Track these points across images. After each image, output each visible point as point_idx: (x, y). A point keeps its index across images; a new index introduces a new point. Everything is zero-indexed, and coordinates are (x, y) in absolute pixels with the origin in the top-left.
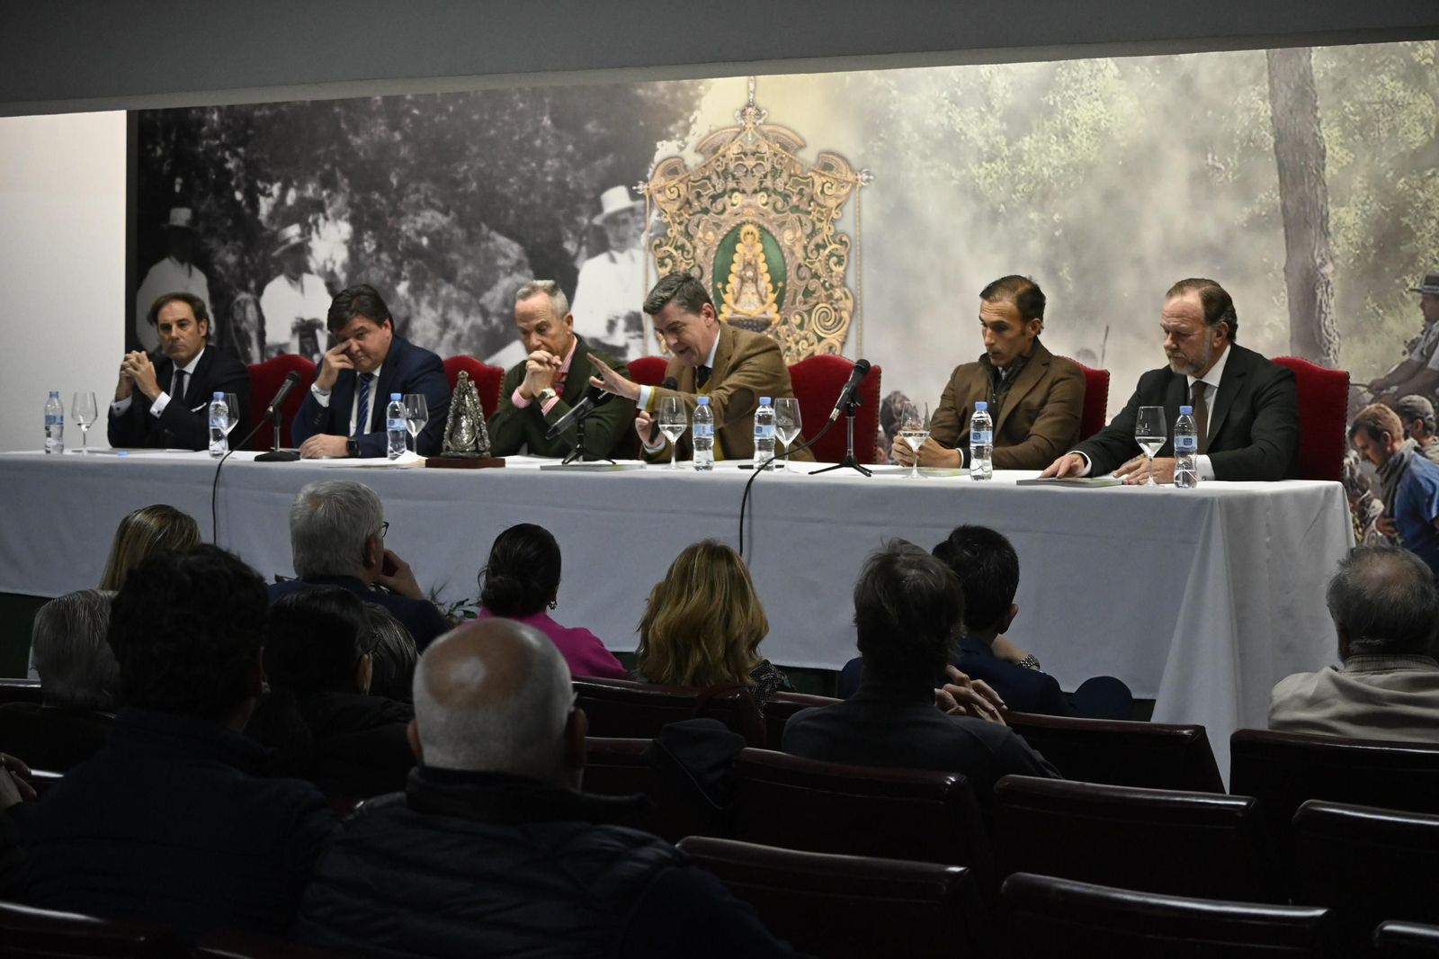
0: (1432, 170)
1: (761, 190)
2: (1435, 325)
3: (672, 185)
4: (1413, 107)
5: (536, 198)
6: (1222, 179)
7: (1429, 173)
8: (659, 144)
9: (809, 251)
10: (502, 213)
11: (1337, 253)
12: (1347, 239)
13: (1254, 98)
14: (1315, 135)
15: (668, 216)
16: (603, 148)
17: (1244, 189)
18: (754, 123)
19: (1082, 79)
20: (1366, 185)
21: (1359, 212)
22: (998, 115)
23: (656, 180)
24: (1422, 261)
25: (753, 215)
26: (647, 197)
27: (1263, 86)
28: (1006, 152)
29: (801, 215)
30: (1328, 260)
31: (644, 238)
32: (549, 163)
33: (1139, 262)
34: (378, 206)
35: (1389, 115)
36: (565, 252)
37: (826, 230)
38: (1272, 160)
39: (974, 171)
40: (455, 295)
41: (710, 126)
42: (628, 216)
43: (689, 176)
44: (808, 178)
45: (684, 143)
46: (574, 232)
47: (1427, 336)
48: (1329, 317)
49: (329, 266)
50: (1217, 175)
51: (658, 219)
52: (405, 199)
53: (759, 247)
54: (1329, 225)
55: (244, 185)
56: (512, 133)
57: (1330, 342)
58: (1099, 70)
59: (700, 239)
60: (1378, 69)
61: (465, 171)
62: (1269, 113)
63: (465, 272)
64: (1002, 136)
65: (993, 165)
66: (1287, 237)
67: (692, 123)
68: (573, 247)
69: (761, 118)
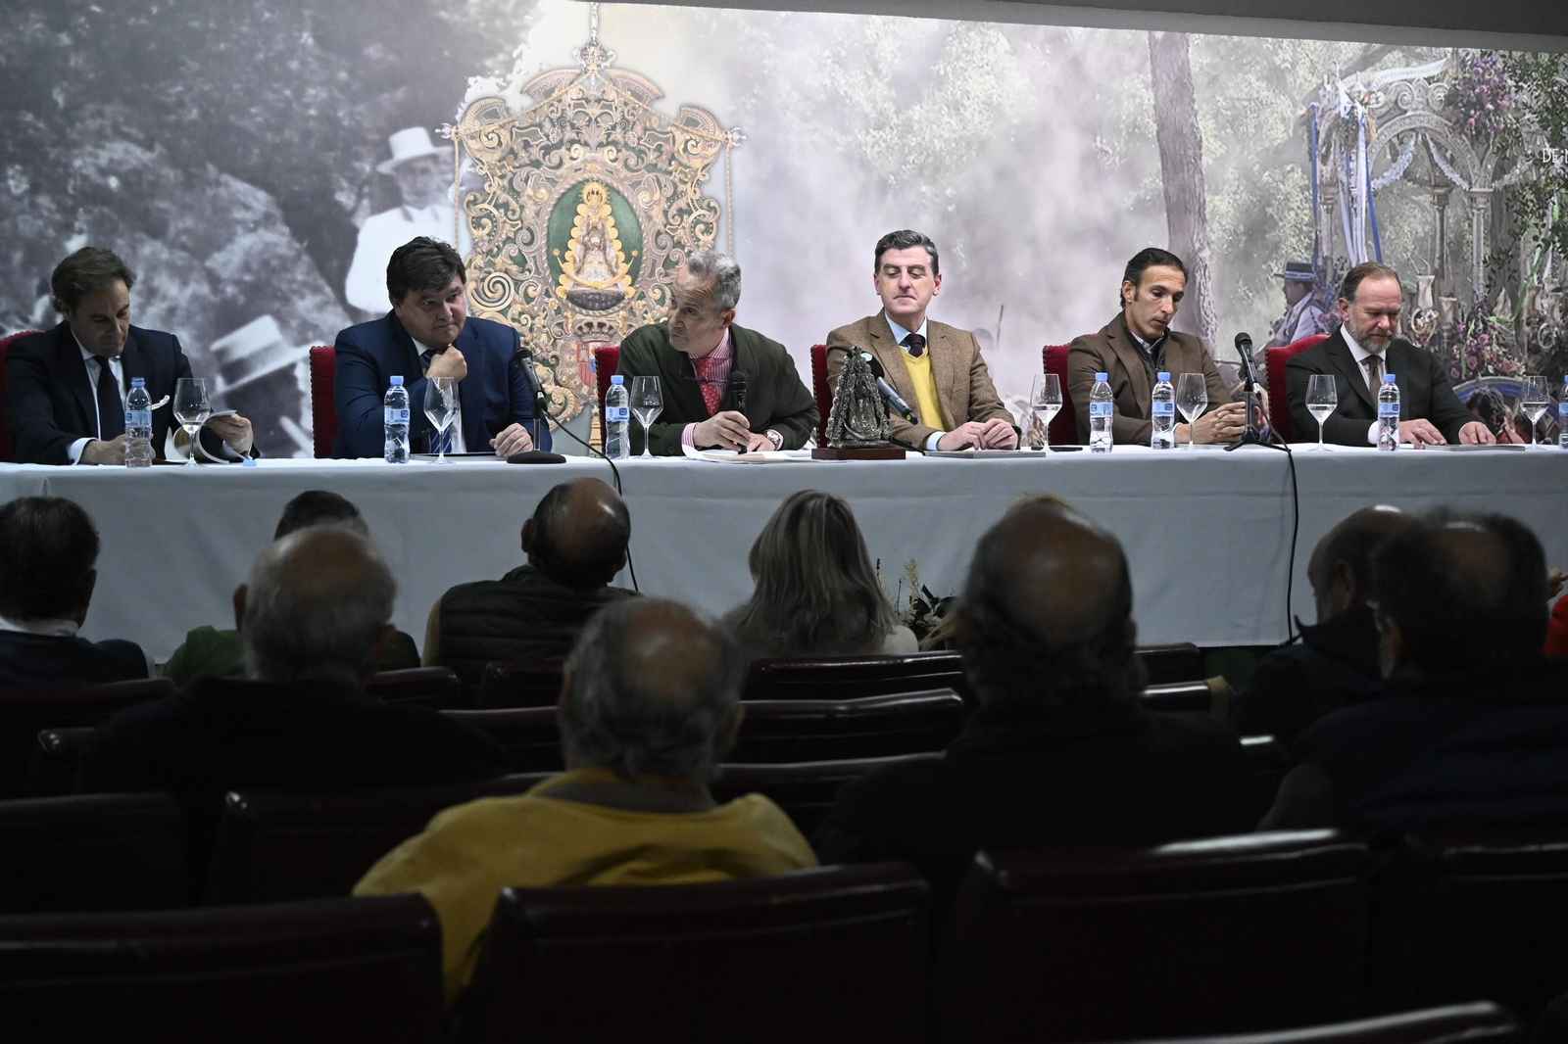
0: (1291, 166)
1: (608, 144)
2: (1295, 307)
3: (490, 130)
4: (1274, 106)
5: (292, 135)
6: (1110, 162)
7: (1289, 169)
8: (471, 80)
9: (670, 216)
10: (240, 150)
11: (1213, 238)
12: (1222, 226)
13: (1138, 86)
14: (1193, 126)
15: (486, 167)
16: (393, 80)
17: (1130, 173)
18: (599, 66)
19: (973, 51)
20: (1237, 176)
21: (1231, 201)
22: (886, 80)
23: (467, 124)
24: (1284, 249)
25: (599, 172)
26: (456, 143)
27: (1146, 75)
28: (895, 120)
29: (659, 175)
30: (1205, 245)
31: (452, 193)
32: (311, 91)
33: (1032, 241)
35: (1255, 112)
36: (338, 205)
37: (690, 193)
38: (1155, 147)
39: (861, 137)
40: (165, 255)
41: (541, 64)
42: (430, 165)
43: (514, 121)
44: (668, 133)
45: (504, 81)
46: (351, 181)
47: (1289, 318)
48: (1207, 299)
50: (1106, 158)
51: (472, 170)
52: (78, 125)
53: (608, 209)
54: (1206, 212)
56: (254, 50)
57: (1208, 323)
58: (991, 44)
59: (529, 197)
60: (1246, 68)
61: (179, 94)
62: (1152, 102)
63: (180, 225)
64: (891, 103)
65: (881, 133)
66: (1169, 221)
67: (516, 59)
68: (349, 198)
69: (607, 58)
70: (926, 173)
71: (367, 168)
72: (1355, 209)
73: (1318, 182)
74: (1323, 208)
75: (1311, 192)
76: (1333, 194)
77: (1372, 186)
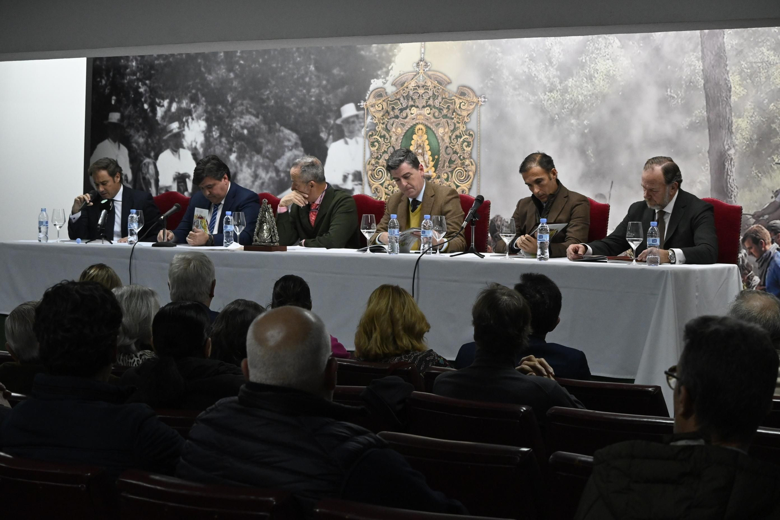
1: (427, 106)
3: (379, 103)
5: (305, 109)
6: (675, 102)
8: (372, 81)
9: (452, 139)
10: (287, 117)
11: (737, 143)
12: (742, 136)
13: (693, 59)
14: (726, 79)
15: (377, 120)
17: (687, 108)
19: (601, 48)
20: (753, 107)
21: (749, 121)
22: (555, 67)
23: (371, 100)
25: (422, 120)
26: (366, 109)
27: (698, 53)
28: (559, 87)
29: (448, 120)
30: (732, 147)
31: (363, 131)
32: (313, 90)
33: (630, 147)
34: (220, 113)
35: (766, 69)
36: (321, 138)
37: (462, 128)
38: (702, 93)
39: (542, 97)
40: (261, 161)
41: (400, 71)
42: (355, 119)
43: (388, 98)
44: (452, 100)
45: (385, 80)
46: (326, 128)
48: (732, 178)
49: (194, 144)
50: (673, 101)
51: (371, 121)
52: (235, 109)
53: (425, 137)
54: (733, 128)
55: (149, 101)
56: (293, 74)
57: (732, 191)
58: (610, 43)
59: (394, 132)
60: (760, 44)
61: (268, 94)
62: (701, 68)
63: (267, 148)
64: (557, 79)
65: (552, 94)
66: (710, 135)
67: (390, 70)
68: (325, 135)
69: (427, 67)
70: (574, 113)
71: (332, 122)
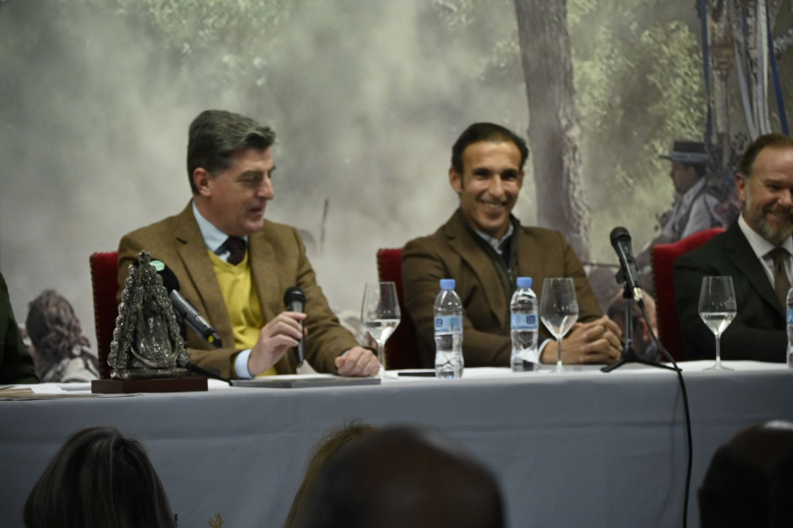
0: (676, 23)
2: (685, 196)
6: (455, 22)
7: (673, 27)
11: (583, 113)
12: (593, 97)
17: (480, 35)
20: (610, 36)
21: (604, 68)
24: (670, 125)
30: (574, 122)
33: (362, 120)
47: (678, 209)
48: (578, 188)
50: (449, 18)
54: (573, 82)
57: (579, 217)
70: (229, 39)
72: (755, 75)
73: (709, 42)
74: (715, 74)
75: (701, 54)
76: (728, 57)
77: (775, 45)
